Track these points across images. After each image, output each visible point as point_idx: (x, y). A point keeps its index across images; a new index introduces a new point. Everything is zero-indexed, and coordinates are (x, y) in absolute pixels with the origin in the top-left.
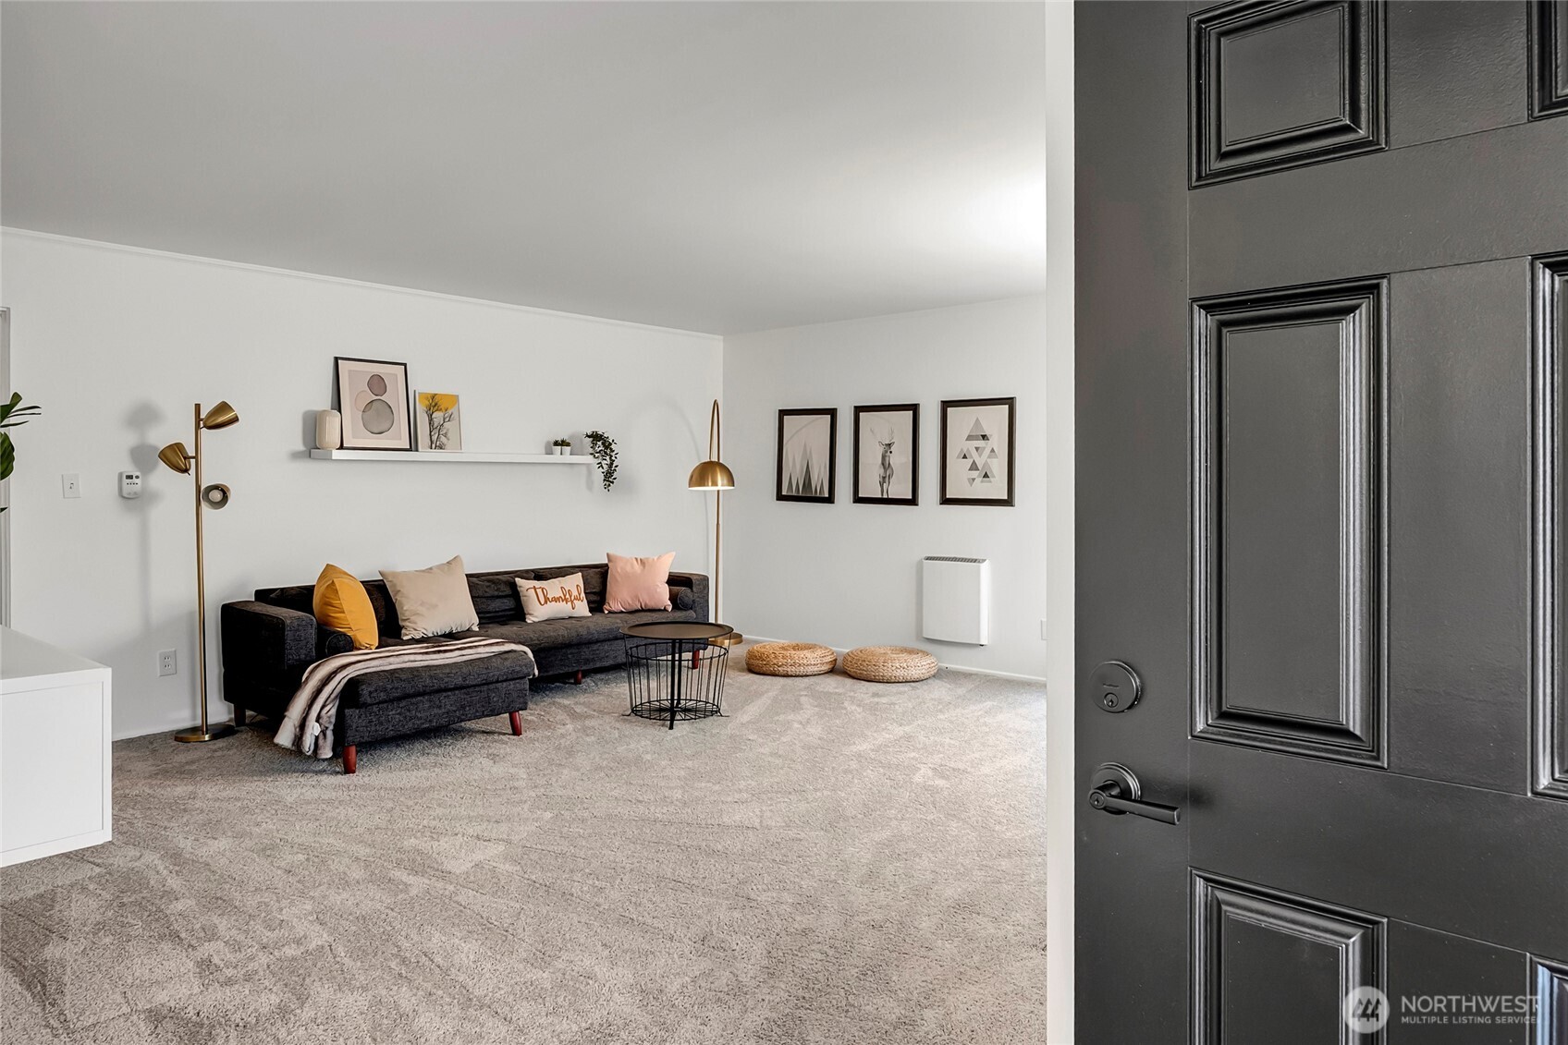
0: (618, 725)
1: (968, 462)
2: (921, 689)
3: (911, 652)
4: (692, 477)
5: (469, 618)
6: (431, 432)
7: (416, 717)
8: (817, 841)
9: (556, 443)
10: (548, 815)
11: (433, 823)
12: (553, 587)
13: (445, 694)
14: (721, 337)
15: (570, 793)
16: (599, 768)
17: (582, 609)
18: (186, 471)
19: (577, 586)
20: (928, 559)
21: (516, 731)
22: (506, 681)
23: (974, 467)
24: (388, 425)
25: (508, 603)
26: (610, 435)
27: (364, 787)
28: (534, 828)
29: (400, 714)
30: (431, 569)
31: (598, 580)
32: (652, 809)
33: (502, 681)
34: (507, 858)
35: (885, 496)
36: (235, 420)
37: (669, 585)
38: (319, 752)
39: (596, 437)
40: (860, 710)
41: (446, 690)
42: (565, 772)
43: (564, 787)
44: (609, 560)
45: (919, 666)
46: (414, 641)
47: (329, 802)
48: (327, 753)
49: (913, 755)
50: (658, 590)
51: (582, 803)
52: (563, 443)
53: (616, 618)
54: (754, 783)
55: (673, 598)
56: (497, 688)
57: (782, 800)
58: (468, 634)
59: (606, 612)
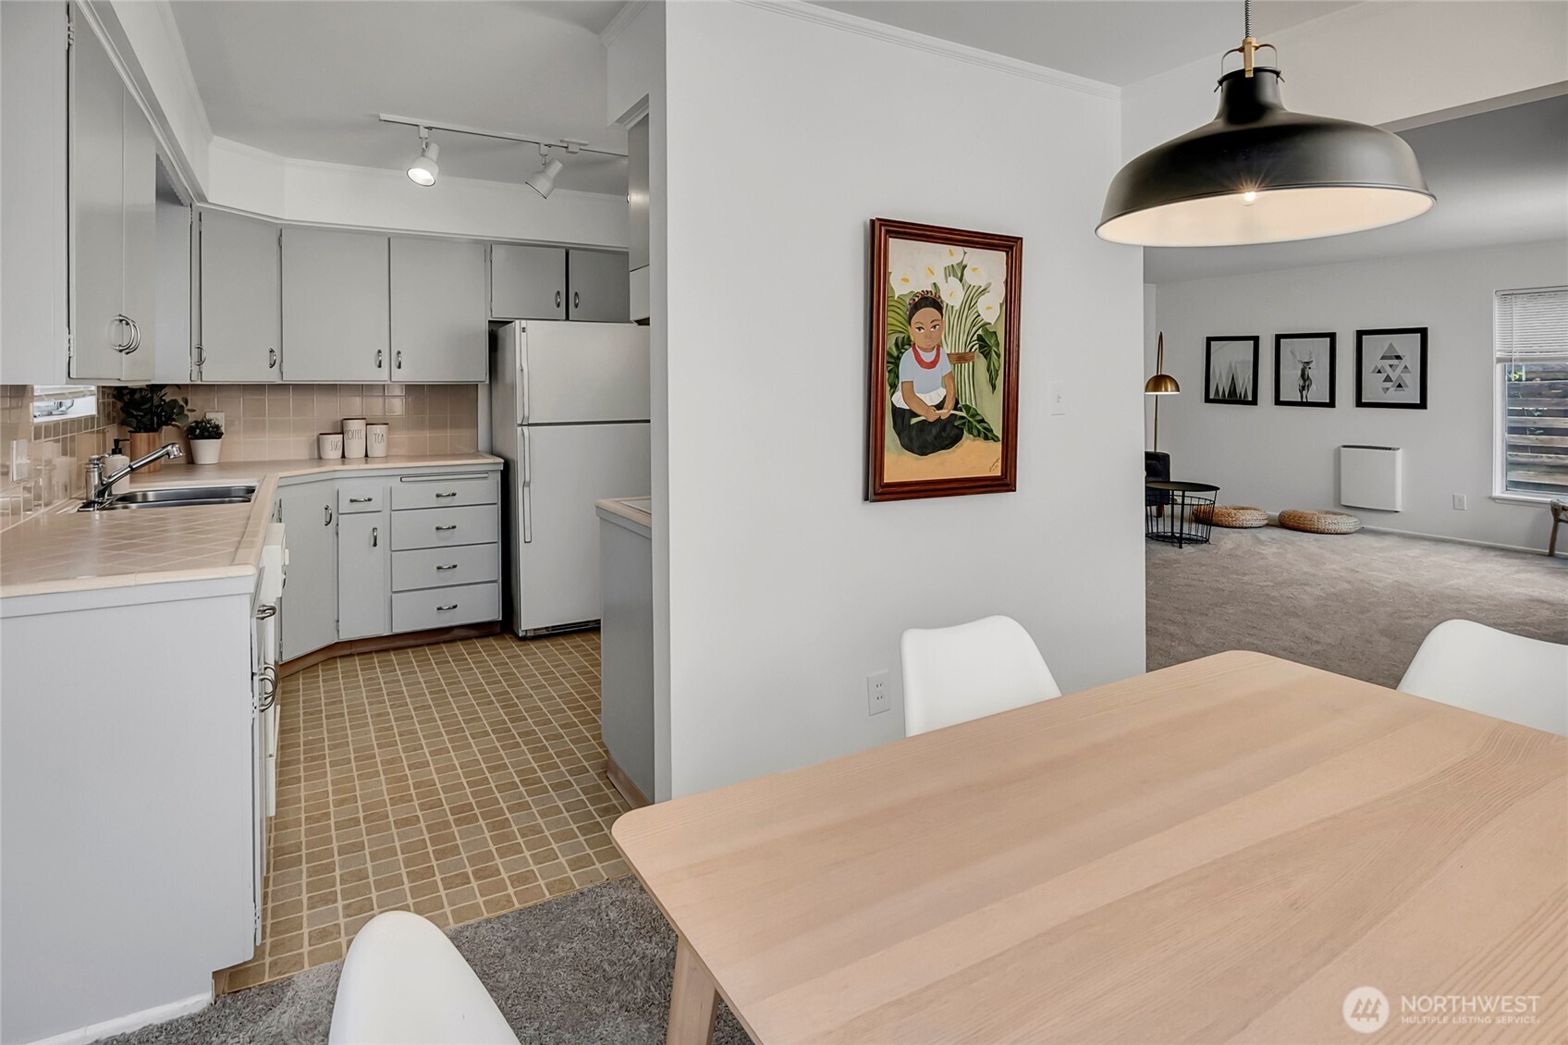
1: (1383, 376)
2: (1350, 539)
3: (1333, 513)
4: (1147, 385)
20: (1345, 446)
23: (1388, 379)
35: (1304, 400)
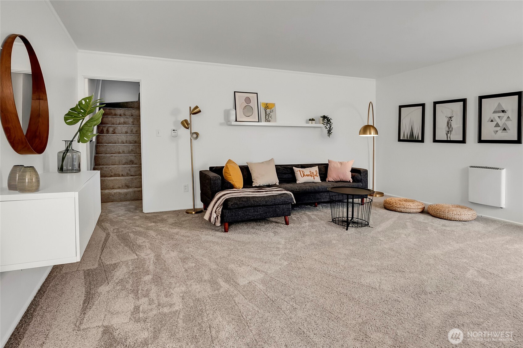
0: (325, 226)
1: (494, 123)
2: (468, 226)
3: (462, 207)
4: (360, 131)
5: (275, 180)
6: (266, 116)
7: (248, 215)
8: (409, 305)
9: (310, 120)
10: (286, 263)
11: (243, 259)
12: (307, 171)
13: (259, 207)
14: (375, 80)
15: (298, 254)
16: (313, 244)
17: (318, 179)
18: (188, 128)
19: (316, 171)
20: (471, 167)
21: (287, 223)
22: (282, 204)
23: (497, 125)
24: (251, 114)
25: (290, 176)
26: (330, 117)
27: (228, 239)
28: (278, 268)
29: (243, 213)
30: (263, 162)
31: (324, 169)
32: (330, 268)
33: (281, 205)
34: (263, 282)
35: (449, 139)
36: (200, 111)
37: (351, 173)
38: (216, 223)
39: (324, 117)
40: (436, 232)
41: (259, 206)
42: (299, 243)
43: (296, 251)
44: (329, 162)
45: (467, 214)
46: (256, 187)
47: (213, 243)
48: (218, 224)
49: (465, 260)
50: (347, 174)
51: (301, 260)
52: (313, 120)
53: (330, 183)
54: (379, 263)
55: (353, 177)
56: (278, 207)
57: (392, 275)
58: (274, 186)
59: (327, 181)
